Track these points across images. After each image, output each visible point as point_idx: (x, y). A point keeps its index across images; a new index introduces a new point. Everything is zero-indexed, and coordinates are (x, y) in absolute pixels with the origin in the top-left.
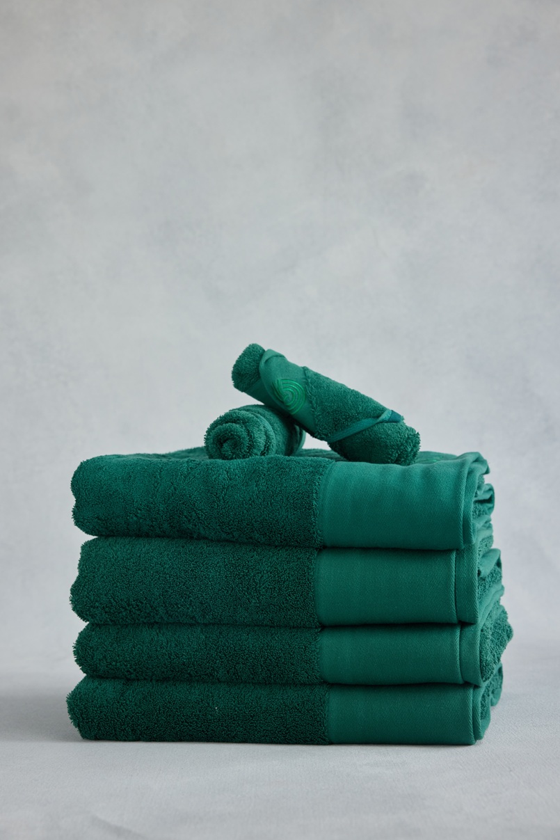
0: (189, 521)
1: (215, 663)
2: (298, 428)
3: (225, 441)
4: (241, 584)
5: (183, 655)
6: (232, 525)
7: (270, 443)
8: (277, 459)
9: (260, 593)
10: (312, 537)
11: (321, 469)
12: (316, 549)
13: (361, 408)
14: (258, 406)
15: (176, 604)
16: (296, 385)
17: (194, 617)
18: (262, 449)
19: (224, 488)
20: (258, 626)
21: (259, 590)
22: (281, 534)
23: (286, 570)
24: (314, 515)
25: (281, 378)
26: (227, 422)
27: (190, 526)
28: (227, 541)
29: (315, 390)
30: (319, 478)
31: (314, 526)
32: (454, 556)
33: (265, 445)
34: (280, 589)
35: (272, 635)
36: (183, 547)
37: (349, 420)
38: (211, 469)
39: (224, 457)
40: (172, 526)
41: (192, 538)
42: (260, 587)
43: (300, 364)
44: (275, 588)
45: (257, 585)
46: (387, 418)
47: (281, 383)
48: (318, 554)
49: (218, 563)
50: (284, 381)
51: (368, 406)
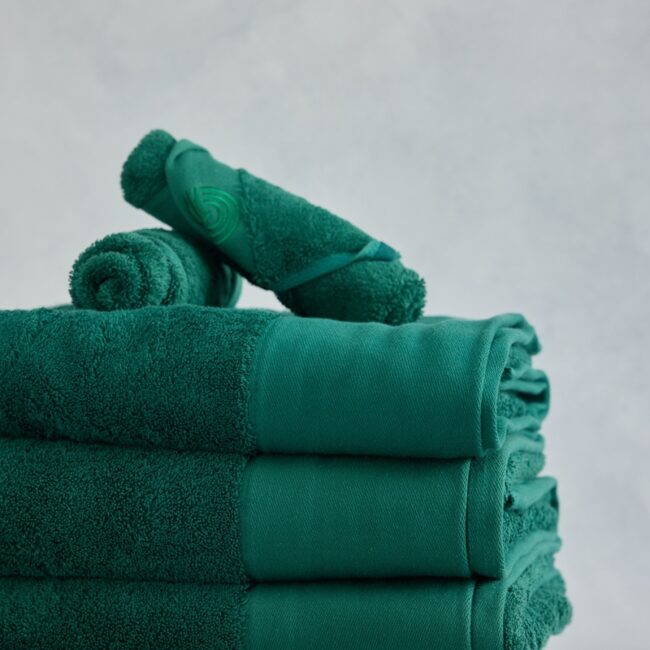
0: (39, 407)
1: (76, 640)
2: (228, 270)
3: (103, 281)
4: (121, 510)
5: (23, 626)
6: (108, 414)
7: (178, 287)
8: (185, 310)
9: (151, 525)
10: (239, 435)
11: (256, 326)
12: (246, 456)
13: (329, 235)
14: (162, 230)
15: (14, 543)
16: (226, 198)
17: (42, 565)
18: (164, 295)
19: (96, 354)
20: (147, 581)
21: (150, 521)
22: (188, 431)
23: (195, 488)
24: (242, 398)
25: (200, 184)
26: (107, 251)
27: (40, 417)
28: (102, 442)
29: (255, 205)
30: (253, 340)
31: (242, 417)
32: (467, 467)
33: (169, 290)
34: (184, 519)
35: (170, 594)
36: (27, 451)
37: (310, 254)
38: (78, 324)
39: (100, 307)
40: (10, 417)
41: (43, 437)
42: (151, 515)
43: (234, 164)
44: (175, 517)
45: (146, 511)
46: (372, 254)
47: (200, 192)
48: (248, 462)
49: (84, 476)
50: (206, 191)
51: (340, 233)
